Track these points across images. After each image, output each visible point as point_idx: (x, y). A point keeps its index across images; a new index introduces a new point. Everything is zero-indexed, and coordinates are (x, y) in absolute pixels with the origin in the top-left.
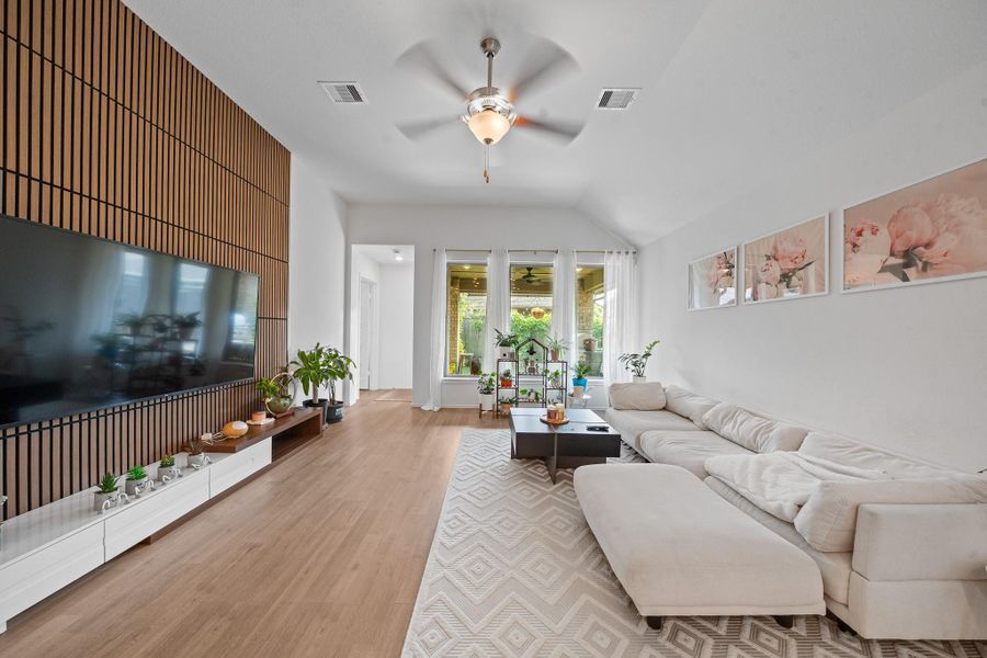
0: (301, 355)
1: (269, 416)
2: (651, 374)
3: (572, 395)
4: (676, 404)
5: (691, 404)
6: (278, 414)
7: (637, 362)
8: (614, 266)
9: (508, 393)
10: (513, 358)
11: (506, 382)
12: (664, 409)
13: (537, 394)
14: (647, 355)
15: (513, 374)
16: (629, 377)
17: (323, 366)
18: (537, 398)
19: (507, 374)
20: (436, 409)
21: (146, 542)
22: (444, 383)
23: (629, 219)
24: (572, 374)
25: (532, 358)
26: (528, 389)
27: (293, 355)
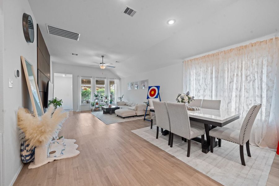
2: (123, 100)
4: (126, 104)
5: (128, 103)
7: (121, 98)
8: (116, 81)
9: (97, 106)
10: (98, 99)
11: (97, 104)
12: (125, 105)
13: (103, 105)
14: (122, 97)
16: (120, 101)
19: (97, 102)
22: (81, 105)
23: (119, 74)
24: (109, 101)
25: (102, 99)
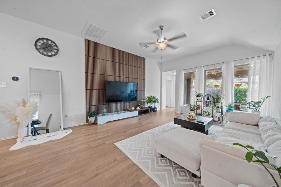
0: (148, 97)
1: (139, 108)
3: (224, 115)
6: (141, 108)
10: (201, 101)
11: (198, 107)
12: (257, 125)
13: (209, 113)
15: (201, 105)
17: (152, 100)
18: (209, 115)
20: (180, 113)
21: (118, 120)
22: (183, 107)
26: (206, 111)
27: (146, 97)
